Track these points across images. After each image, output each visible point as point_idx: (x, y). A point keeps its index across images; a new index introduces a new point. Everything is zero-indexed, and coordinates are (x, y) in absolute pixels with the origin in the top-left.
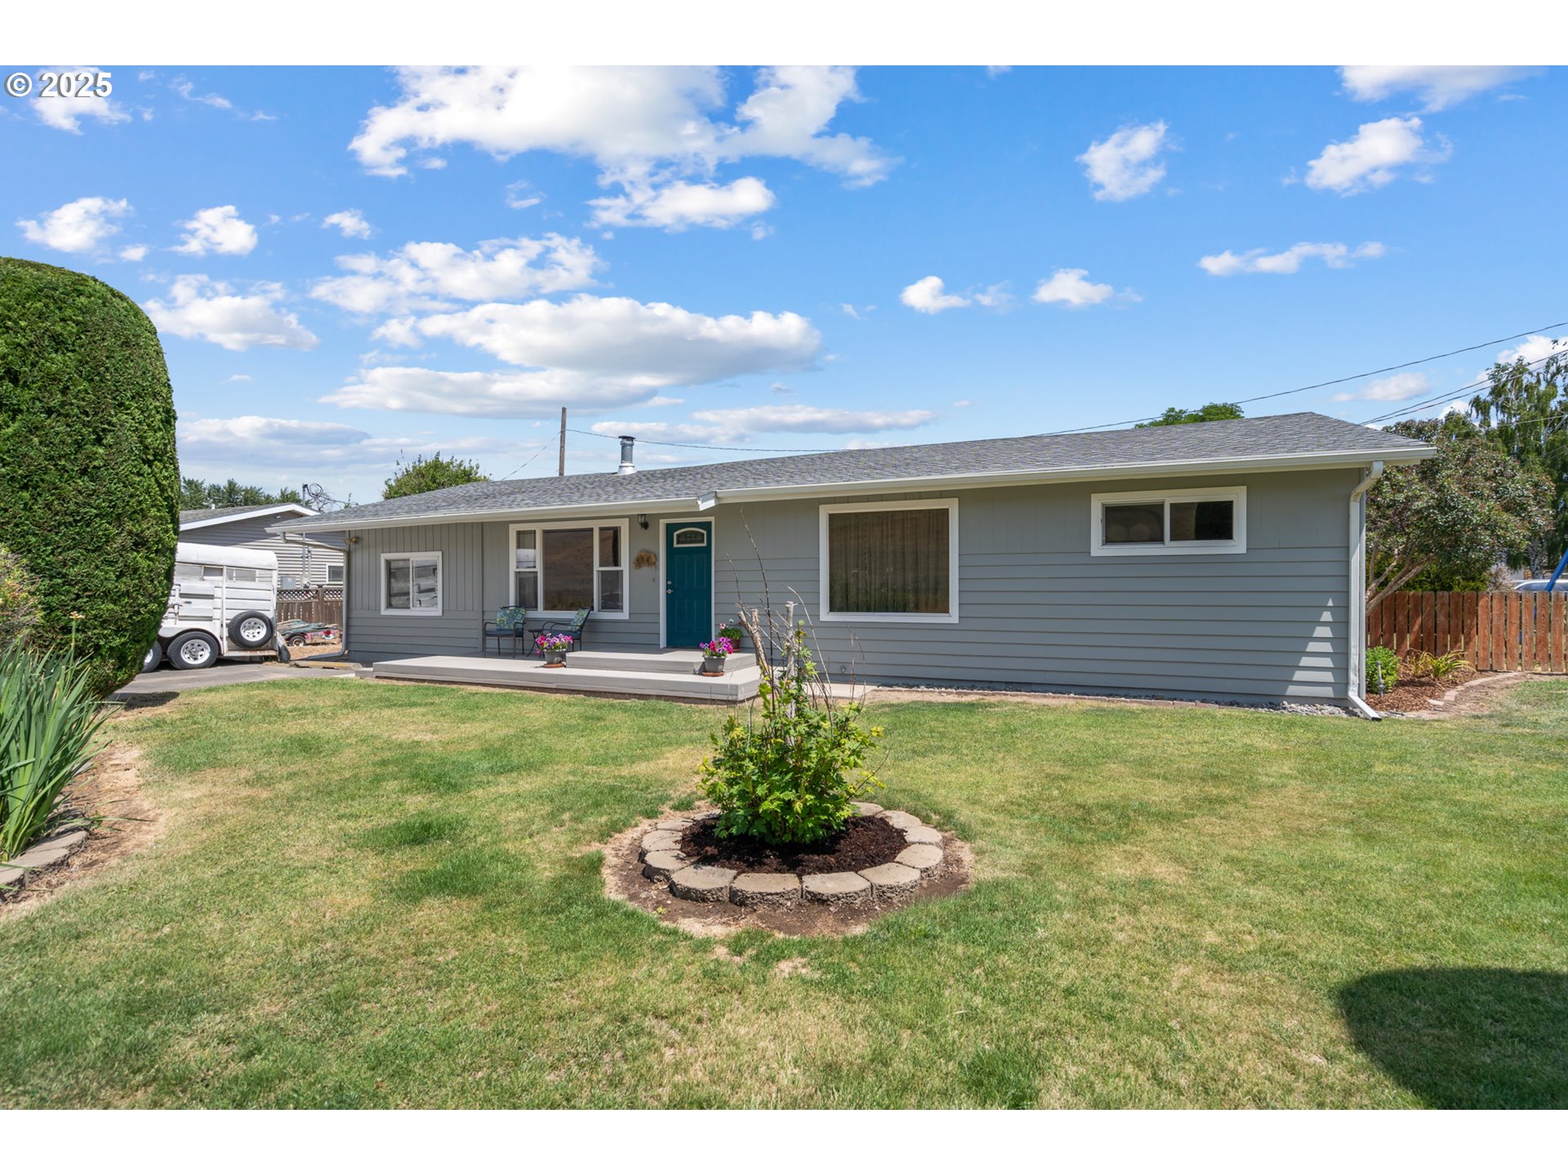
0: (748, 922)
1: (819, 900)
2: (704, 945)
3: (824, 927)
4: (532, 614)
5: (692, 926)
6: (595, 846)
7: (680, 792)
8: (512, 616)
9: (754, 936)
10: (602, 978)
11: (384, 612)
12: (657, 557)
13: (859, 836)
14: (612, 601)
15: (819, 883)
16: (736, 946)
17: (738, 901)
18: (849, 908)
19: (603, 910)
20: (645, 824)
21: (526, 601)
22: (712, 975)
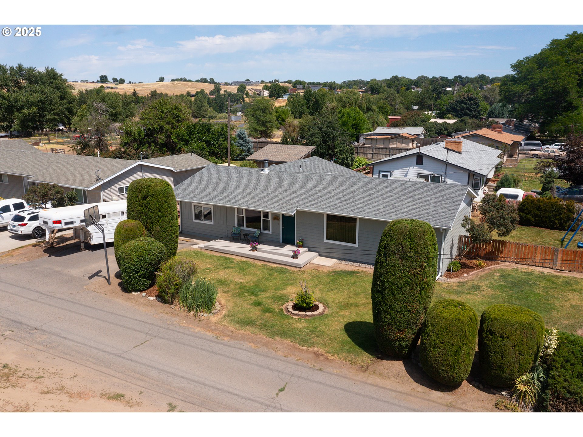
0: (299, 317)
1: (307, 315)
2: (295, 319)
3: (307, 318)
4: (242, 228)
5: (294, 317)
6: (281, 307)
7: (291, 298)
8: (237, 229)
9: (300, 318)
10: (287, 321)
11: (194, 220)
12: (280, 218)
13: (314, 308)
14: (266, 228)
15: (307, 313)
16: (298, 319)
17: (298, 315)
18: (310, 316)
19: (285, 315)
20: (287, 304)
21: (240, 224)
22: (296, 321)
